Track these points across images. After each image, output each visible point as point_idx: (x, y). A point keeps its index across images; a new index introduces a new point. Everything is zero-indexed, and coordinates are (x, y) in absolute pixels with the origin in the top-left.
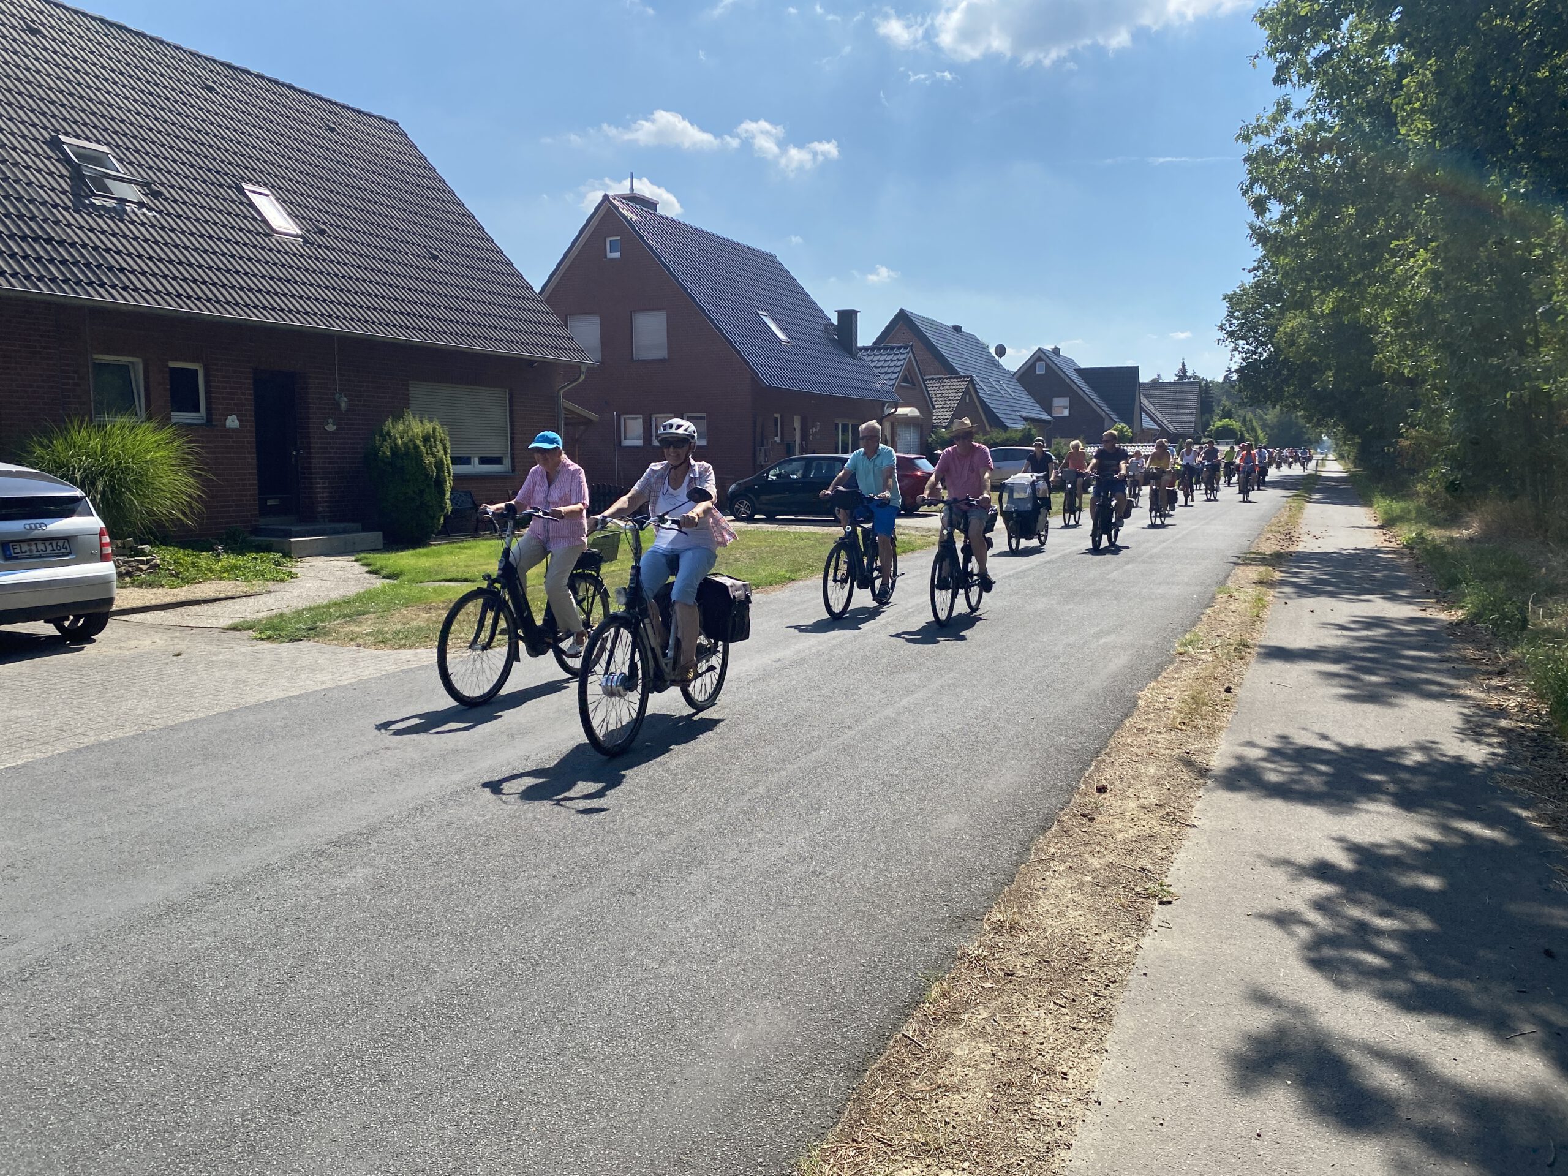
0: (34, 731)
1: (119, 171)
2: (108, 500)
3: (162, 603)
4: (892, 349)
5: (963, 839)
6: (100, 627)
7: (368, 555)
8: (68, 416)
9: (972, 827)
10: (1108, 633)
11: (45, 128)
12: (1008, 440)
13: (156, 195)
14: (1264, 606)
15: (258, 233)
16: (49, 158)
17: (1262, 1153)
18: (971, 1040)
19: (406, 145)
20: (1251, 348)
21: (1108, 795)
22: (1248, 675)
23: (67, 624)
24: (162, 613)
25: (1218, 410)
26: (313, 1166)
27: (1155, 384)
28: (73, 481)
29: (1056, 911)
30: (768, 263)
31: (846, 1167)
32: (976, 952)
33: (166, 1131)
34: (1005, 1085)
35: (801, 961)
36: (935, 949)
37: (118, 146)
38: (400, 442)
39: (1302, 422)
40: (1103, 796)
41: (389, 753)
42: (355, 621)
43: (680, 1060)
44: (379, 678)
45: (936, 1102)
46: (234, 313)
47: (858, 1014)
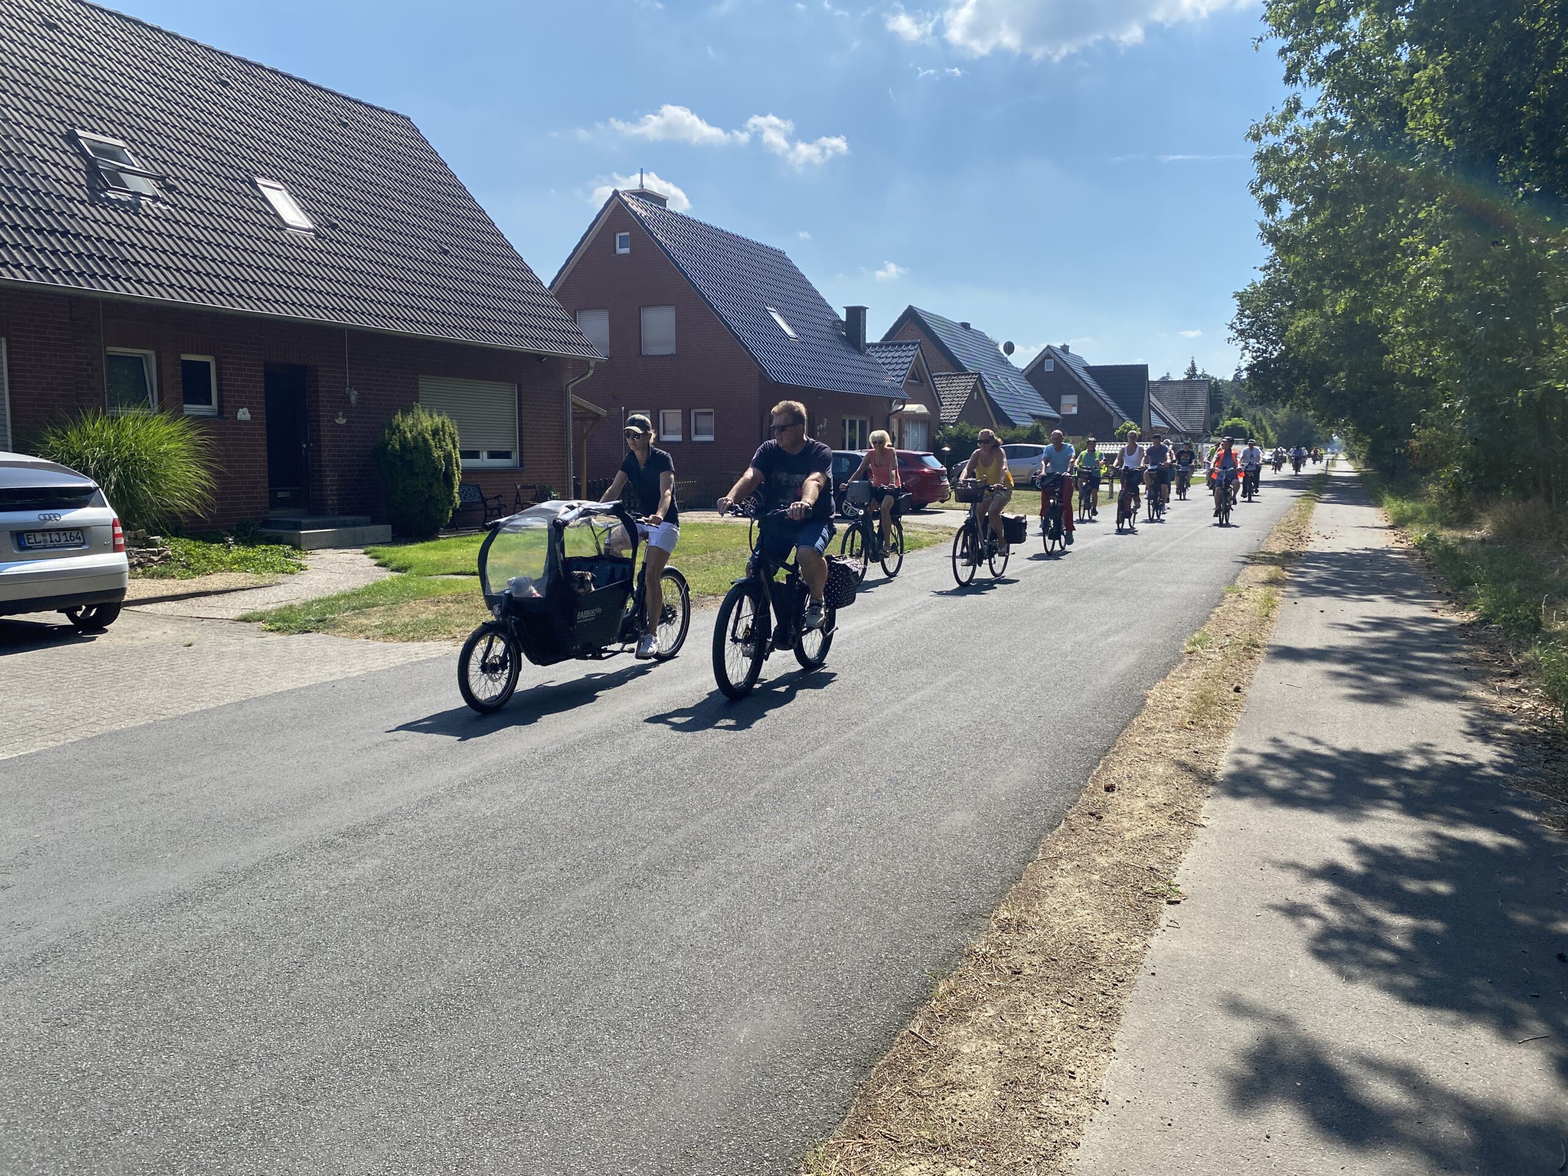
0: (47, 719)
1: (133, 165)
2: (122, 492)
3: (174, 594)
4: (900, 345)
5: (969, 837)
6: (112, 618)
7: (376, 548)
8: (82, 407)
9: (979, 825)
10: (1117, 632)
11: (62, 122)
12: (1016, 437)
13: (171, 189)
14: (1273, 606)
15: (271, 228)
16: (65, 152)
17: (1271, 1154)
18: (979, 1038)
19: (417, 140)
20: (1261, 346)
21: (1116, 794)
22: (1257, 674)
23: (79, 614)
24: (173, 604)
25: (1227, 409)
26: (322, 1154)
27: (1165, 382)
28: (86, 472)
29: (1063, 909)
30: (778, 259)
31: (852, 1163)
32: (984, 950)
33: (177, 1117)
34: (1012, 1083)
35: (808, 957)
36: (943, 945)
37: (133, 141)
38: (409, 435)
39: (1311, 421)
40: (1111, 795)
41: (397, 744)
42: (363, 613)
43: (687, 1054)
44: (388, 671)
45: (943, 1099)
46: (246, 306)
47: (865, 1010)
